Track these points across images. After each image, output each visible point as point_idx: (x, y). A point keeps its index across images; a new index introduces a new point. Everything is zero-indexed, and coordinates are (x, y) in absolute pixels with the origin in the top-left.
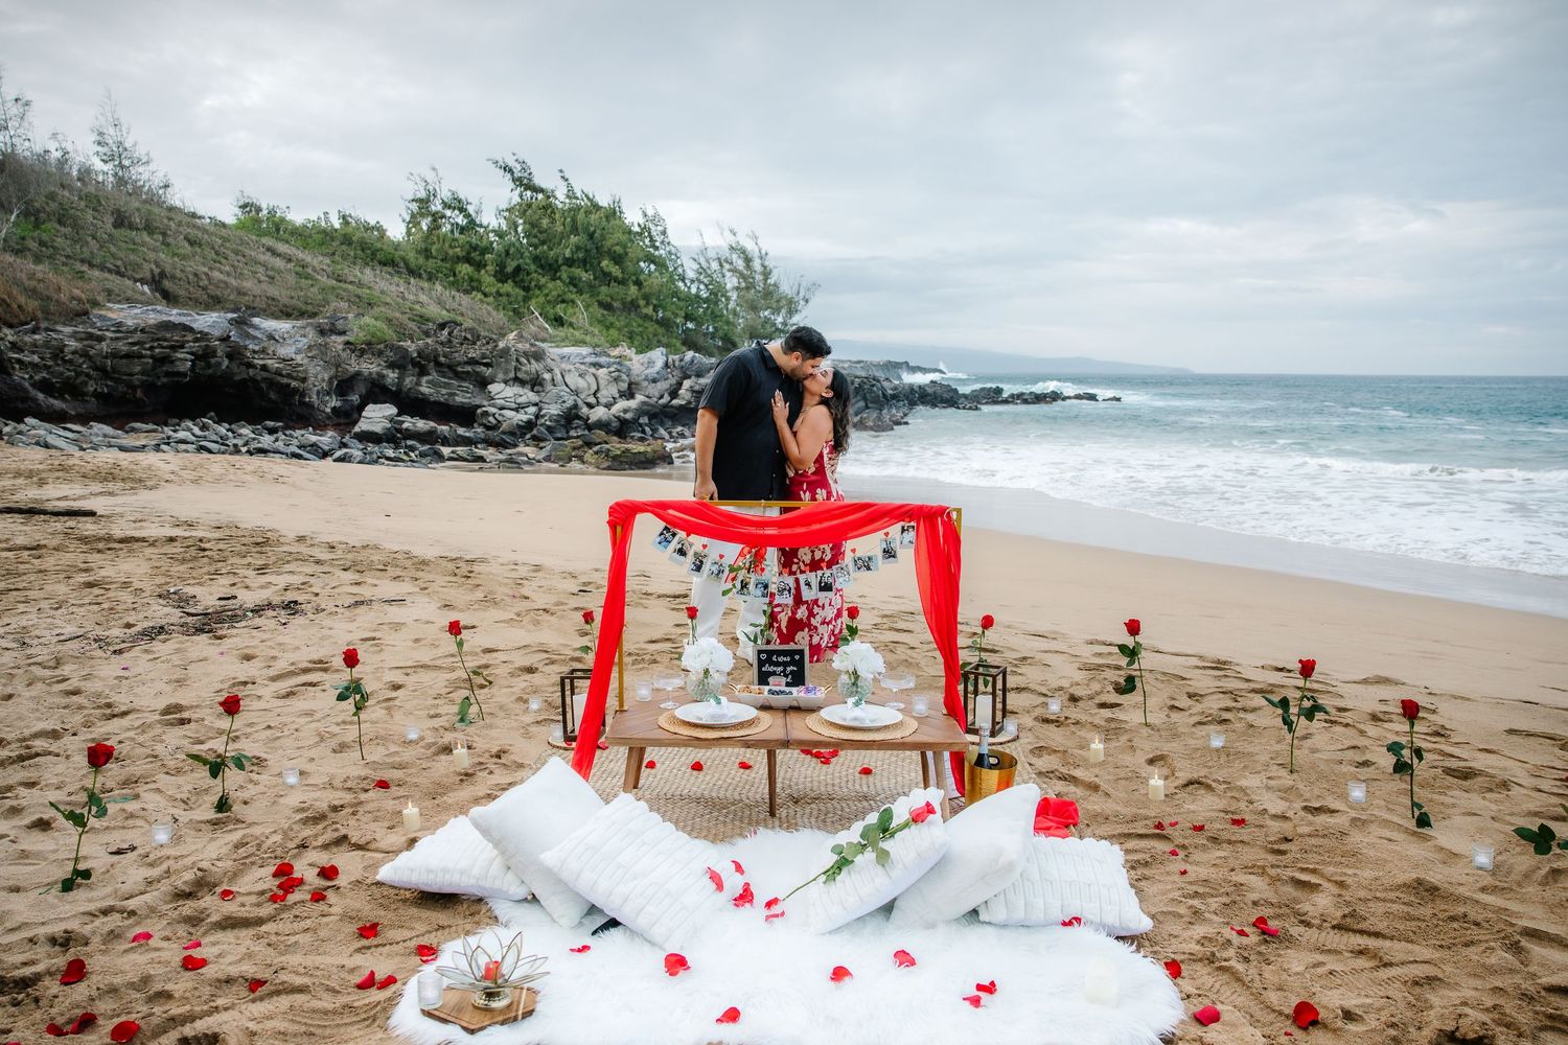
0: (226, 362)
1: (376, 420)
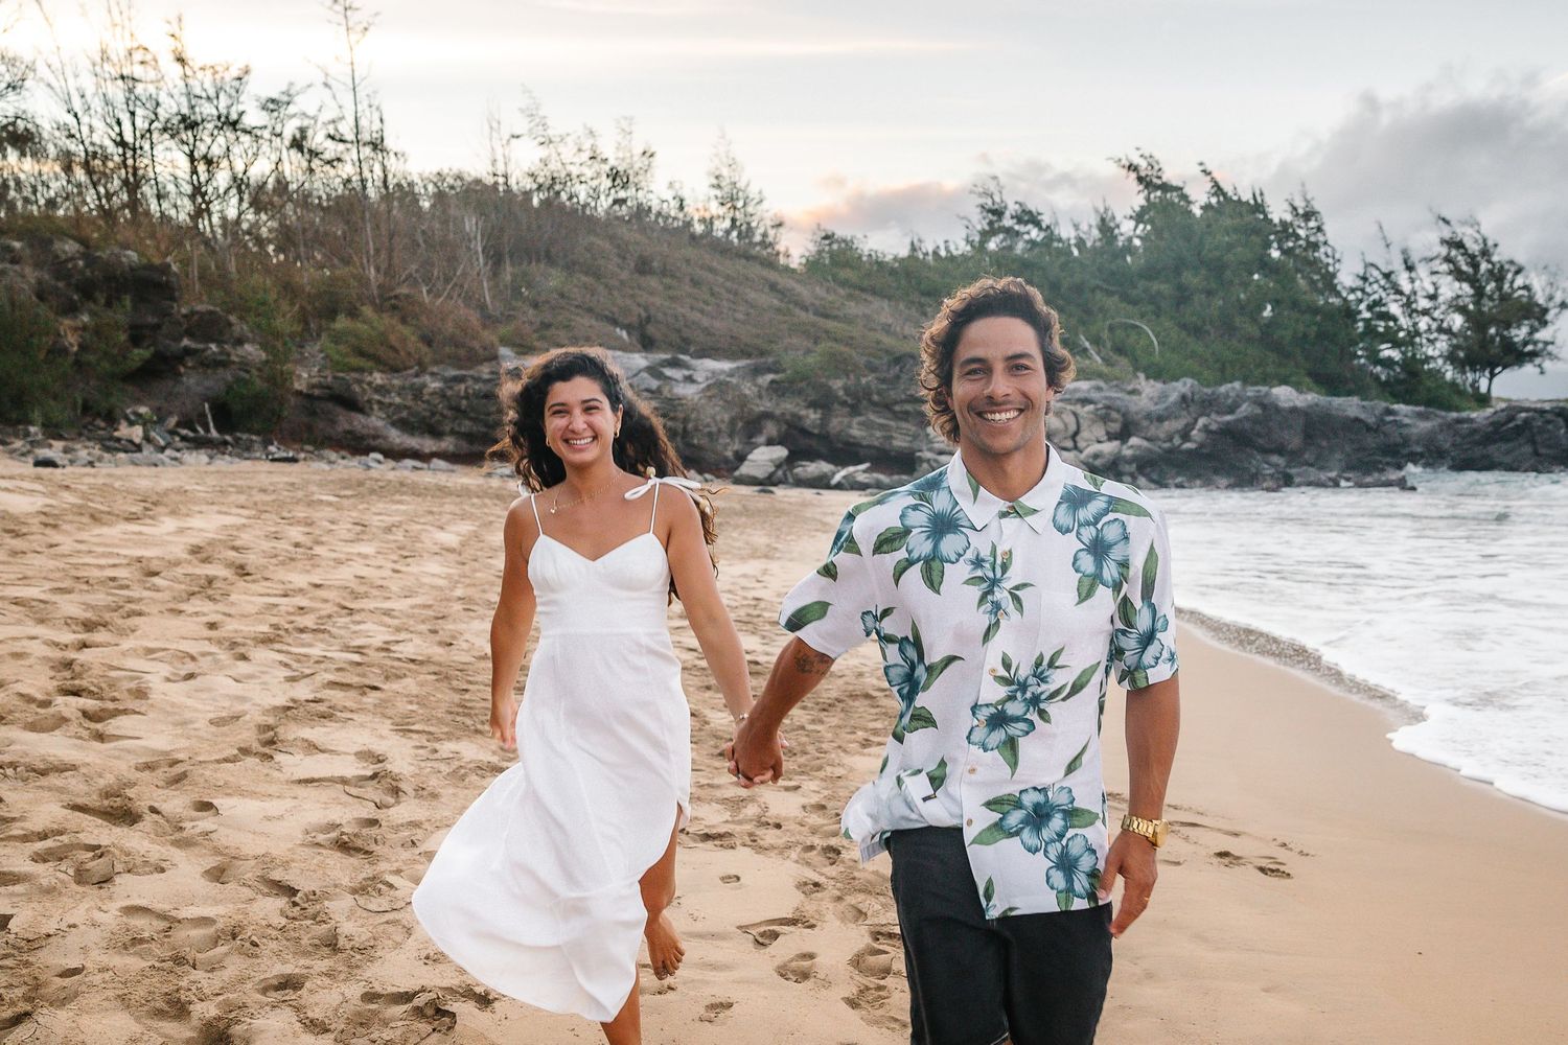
1: (760, 463)
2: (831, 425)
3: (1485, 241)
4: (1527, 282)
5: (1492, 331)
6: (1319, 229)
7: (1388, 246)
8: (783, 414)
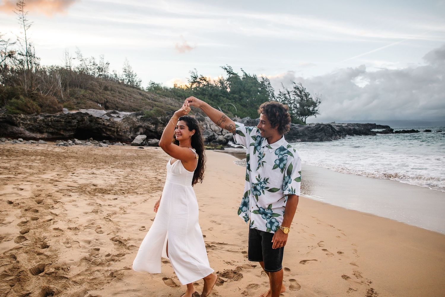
0: (89, 123)
1: (139, 140)
2: (158, 129)
3: (303, 88)
4: (311, 97)
5: (305, 108)
6: (269, 84)
7: (284, 88)
8: (145, 126)
